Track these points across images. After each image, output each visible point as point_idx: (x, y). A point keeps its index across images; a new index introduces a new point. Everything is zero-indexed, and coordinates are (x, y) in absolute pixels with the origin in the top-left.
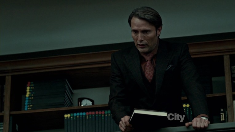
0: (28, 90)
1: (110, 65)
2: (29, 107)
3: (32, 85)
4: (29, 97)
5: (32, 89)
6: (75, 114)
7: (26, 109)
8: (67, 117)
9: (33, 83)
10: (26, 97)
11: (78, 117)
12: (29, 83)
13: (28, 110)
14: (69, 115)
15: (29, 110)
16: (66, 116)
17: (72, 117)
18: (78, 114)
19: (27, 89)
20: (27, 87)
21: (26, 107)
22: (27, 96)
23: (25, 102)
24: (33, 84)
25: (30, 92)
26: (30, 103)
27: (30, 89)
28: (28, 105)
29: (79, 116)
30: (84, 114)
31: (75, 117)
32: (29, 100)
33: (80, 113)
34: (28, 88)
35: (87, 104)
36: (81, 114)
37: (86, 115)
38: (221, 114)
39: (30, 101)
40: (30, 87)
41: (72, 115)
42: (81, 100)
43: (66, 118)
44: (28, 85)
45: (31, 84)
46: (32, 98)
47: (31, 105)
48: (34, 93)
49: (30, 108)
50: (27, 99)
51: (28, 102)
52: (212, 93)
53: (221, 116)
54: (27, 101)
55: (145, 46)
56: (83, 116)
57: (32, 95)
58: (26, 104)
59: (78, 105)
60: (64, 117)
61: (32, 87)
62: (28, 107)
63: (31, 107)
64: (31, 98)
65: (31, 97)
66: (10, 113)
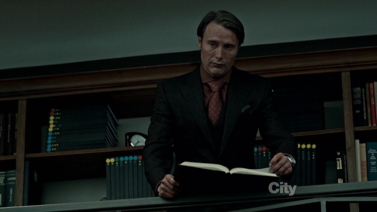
0: (51, 122)
2: (54, 147)
3: (58, 114)
4: (53, 132)
5: (58, 120)
6: (122, 159)
7: (49, 150)
8: (110, 163)
9: (58, 110)
10: (48, 132)
11: (126, 162)
12: (53, 110)
13: (52, 151)
14: (112, 160)
15: (54, 151)
16: (108, 161)
17: (117, 163)
18: (126, 158)
19: (50, 120)
20: (50, 116)
21: (49, 146)
22: (51, 130)
23: (47, 140)
24: (58, 112)
25: (54, 124)
26: (55, 141)
27: (54, 120)
28: (52, 144)
29: (128, 161)
30: (135, 158)
31: (121, 163)
32: (52, 136)
33: (129, 157)
34: (52, 118)
35: (138, 142)
36: (131, 158)
37: (138, 160)
38: (337, 159)
39: (55, 138)
40: (55, 116)
41: (117, 159)
42: (131, 135)
43: (108, 164)
44: (52, 113)
45: (56, 112)
46: (58, 133)
47: (56, 144)
48: (60, 125)
49: (55, 149)
50: (50, 134)
51: (52, 140)
52: (323, 128)
53: (338, 162)
54: (50, 138)
56: (133, 160)
57: (58, 129)
58: (49, 142)
59: (126, 145)
60: (105, 163)
61: (58, 116)
62: (52, 147)
63: (56, 146)
64: (56, 133)
65: (57, 131)
66: (25, 156)
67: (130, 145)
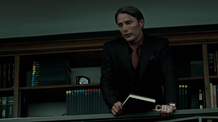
1: (102, 49)
3: (37, 64)
4: (35, 75)
5: (38, 68)
6: (75, 91)
7: (33, 85)
9: (38, 62)
11: (78, 93)
12: (35, 62)
13: (34, 86)
14: (70, 92)
15: (36, 86)
16: (67, 92)
17: (73, 94)
18: (78, 91)
20: (33, 66)
21: (33, 83)
22: (34, 73)
24: (38, 64)
25: (35, 70)
26: (36, 80)
27: (35, 68)
28: (34, 82)
30: (83, 91)
31: (75, 93)
32: (35, 77)
34: (34, 67)
35: (84, 82)
36: (81, 91)
37: (85, 92)
38: (199, 94)
40: (36, 66)
41: (73, 91)
42: (80, 77)
43: (67, 94)
44: (34, 64)
46: (38, 76)
47: (37, 82)
48: (39, 71)
49: (36, 85)
50: (33, 76)
51: (34, 79)
53: (200, 96)
55: (130, 35)
57: (38, 73)
58: (33, 80)
61: (38, 66)
62: (34, 84)
64: (37, 76)
65: (37, 75)
66: (19, 88)
67: (80, 84)
